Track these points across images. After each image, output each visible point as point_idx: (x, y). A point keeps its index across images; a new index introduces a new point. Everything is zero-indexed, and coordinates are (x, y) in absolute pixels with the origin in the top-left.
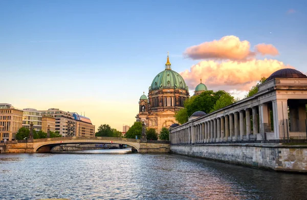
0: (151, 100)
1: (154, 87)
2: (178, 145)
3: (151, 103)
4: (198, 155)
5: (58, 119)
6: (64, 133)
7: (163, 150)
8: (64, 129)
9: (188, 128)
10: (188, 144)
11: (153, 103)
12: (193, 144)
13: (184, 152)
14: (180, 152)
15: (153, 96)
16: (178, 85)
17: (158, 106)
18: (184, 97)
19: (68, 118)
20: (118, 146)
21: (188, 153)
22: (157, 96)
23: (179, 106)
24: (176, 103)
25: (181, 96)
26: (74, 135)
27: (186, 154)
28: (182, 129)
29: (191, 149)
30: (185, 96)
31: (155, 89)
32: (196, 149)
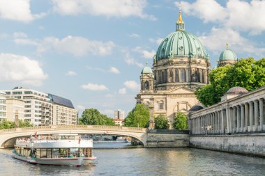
0: (157, 73)
1: (160, 56)
2: (203, 135)
3: (158, 78)
4: (239, 149)
5: (29, 102)
6: (36, 120)
7: (180, 143)
8: (36, 116)
9: (220, 112)
10: (219, 134)
11: (160, 78)
12: (230, 134)
13: (214, 145)
14: (207, 145)
15: (160, 68)
16: (194, 52)
17: (166, 82)
18: (203, 70)
19: (41, 100)
20: (110, 137)
21: (221, 146)
22: (165, 68)
23: (196, 81)
24: (192, 77)
25: (198, 67)
26: (50, 123)
27: (218, 148)
28: (209, 112)
29: (226, 141)
30: (205, 68)
31: (163, 58)
32: (234, 142)
